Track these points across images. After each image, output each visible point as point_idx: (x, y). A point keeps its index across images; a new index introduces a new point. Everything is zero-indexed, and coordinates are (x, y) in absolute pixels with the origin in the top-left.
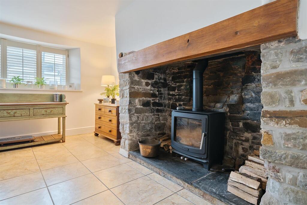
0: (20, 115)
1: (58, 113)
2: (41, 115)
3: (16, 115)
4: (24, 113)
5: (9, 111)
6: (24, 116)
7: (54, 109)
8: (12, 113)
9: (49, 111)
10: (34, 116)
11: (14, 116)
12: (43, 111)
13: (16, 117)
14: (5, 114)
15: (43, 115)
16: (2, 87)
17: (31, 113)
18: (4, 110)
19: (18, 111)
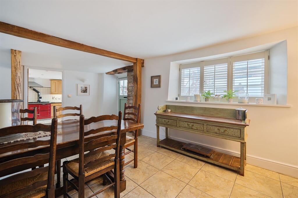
0: (196, 128)
1: (234, 135)
2: (214, 133)
3: (193, 128)
4: (199, 127)
5: (189, 123)
6: (199, 130)
7: (228, 129)
8: (191, 125)
9: (222, 130)
10: (208, 133)
11: (192, 129)
12: (216, 129)
13: (193, 130)
14: (186, 126)
15: (216, 133)
16: (197, 101)
17: (205, 129)
18: (186, 122)
19: (194, 124)
